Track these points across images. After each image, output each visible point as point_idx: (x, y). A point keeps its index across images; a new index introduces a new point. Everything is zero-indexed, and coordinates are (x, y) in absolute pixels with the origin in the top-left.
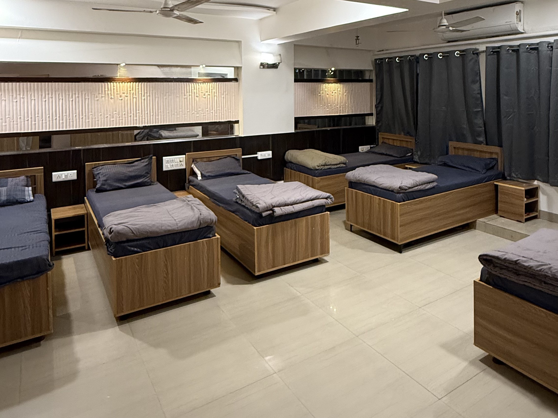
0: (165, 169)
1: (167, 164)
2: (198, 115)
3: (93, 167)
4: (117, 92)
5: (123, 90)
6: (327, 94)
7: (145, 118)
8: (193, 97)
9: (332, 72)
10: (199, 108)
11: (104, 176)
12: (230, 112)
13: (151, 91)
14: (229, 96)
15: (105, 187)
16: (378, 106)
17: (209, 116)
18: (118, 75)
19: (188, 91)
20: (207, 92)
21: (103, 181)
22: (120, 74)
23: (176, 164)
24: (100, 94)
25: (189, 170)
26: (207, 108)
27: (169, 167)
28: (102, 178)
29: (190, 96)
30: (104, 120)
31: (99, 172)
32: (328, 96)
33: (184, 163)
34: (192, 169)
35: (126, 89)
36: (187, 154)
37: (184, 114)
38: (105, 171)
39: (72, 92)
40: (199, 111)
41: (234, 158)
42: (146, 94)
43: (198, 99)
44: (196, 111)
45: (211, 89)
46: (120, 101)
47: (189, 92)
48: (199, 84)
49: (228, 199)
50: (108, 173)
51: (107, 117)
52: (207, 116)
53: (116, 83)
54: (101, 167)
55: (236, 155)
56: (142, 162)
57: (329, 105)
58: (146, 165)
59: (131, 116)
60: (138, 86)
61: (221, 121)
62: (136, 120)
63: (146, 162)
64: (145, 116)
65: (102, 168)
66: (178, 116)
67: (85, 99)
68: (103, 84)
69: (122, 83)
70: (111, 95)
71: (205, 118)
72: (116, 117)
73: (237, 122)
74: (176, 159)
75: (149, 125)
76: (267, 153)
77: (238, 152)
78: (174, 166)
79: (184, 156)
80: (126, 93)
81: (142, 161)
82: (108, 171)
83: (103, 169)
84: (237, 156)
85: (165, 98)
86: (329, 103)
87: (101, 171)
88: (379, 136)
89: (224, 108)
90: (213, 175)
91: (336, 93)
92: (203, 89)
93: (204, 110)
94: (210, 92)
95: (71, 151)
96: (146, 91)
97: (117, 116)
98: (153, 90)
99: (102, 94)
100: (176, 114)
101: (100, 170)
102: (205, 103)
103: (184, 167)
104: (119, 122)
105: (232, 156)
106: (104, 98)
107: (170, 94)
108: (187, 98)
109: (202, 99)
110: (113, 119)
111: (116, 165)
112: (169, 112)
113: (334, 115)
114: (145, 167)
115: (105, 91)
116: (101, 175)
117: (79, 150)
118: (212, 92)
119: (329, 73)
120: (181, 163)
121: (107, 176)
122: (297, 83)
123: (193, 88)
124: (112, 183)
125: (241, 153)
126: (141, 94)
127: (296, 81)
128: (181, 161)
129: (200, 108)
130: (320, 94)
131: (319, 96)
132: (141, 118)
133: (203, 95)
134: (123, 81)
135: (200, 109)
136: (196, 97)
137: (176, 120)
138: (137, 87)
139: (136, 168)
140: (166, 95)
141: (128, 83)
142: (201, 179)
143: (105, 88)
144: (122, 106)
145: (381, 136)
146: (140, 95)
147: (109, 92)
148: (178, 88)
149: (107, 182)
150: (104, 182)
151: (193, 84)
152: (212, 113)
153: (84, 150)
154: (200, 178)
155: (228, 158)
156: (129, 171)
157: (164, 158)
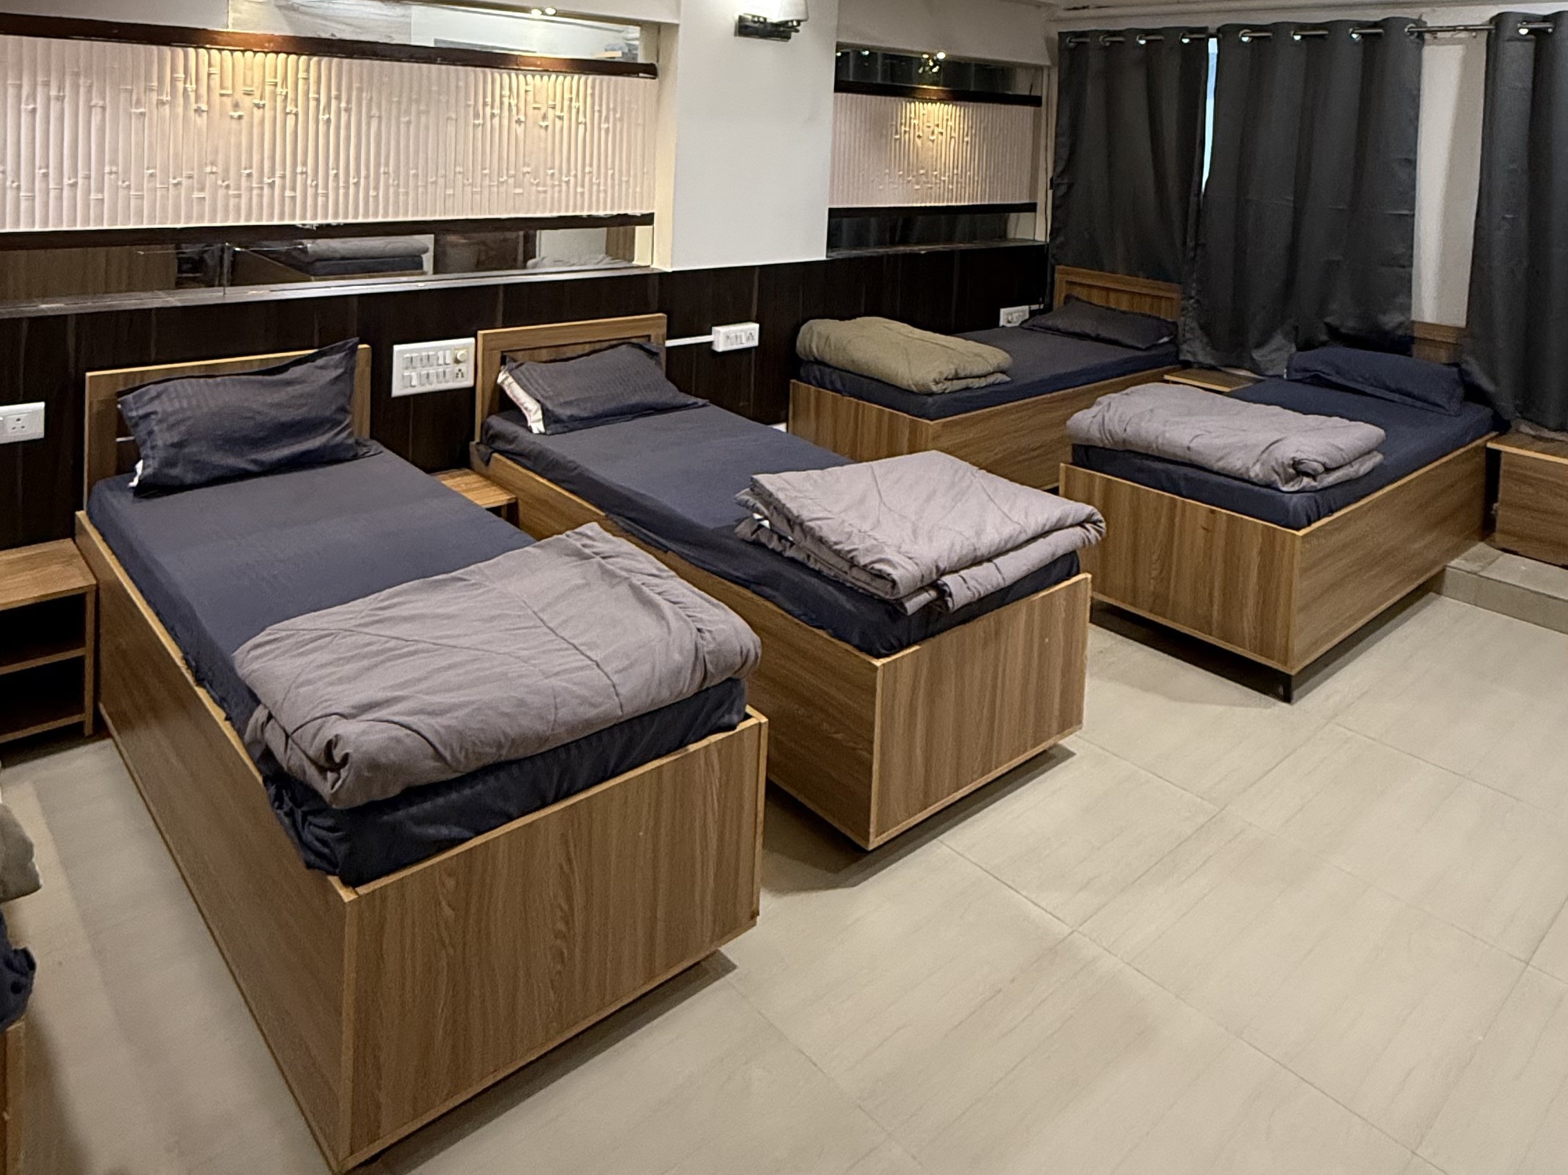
0: (398, 390)
1: (406, 373)
2: (519, 191)
3: (121, 389)
4: (222, 87)
5: (248, 82)
6: (919, 137)
7: (326, 195)
8: (505, 122)
9: (934, 66)
10: (524, 165)
11: (172, 427)
12: (627, 182)
13: (354, 94)
14: (625, 126)
15: (176, 472)
16: (1059, 181)
17: (556, 195)
18: (230, 21)
19: (489, 100)
20: (554, 107)
21: (167, 447)
22: (237, 15)
23: (441, 369)
24: (151, 90)
25: (488, 394)
26: (552, 168)
27: (414, 383)
28: (163, 438)
29: (496, 120)
30: (165, 198)
31: (148, 409)
32: (918, 141)
33: (468, 368)
34: (500, 392)
35: (257, 79)
36: (480, 333)
37: (472, 185)
38: (177, 405)
39: (34, 75)
40: (524, 174)
41: (641, 347)
42: (334, 103)
43: (520, 129)
44: (514, 176)
45: (567, 96)
46: (234, 124)
47: (492, 107)
48: (529, 77)
49: (711, 525)
50: (189, 413)
51: (177, 185)
52: (549, 195)
53: (220, 50)
54: (153, 390)
55: (649, 337)
56: (322, 368)
57: (922, 172)
58: (338, 378)
59: (272, 185)
60: (307, 70)
61: (594, 213)
62: (293, 198)
63: (336, 367)
64: (326, 187)
65: (158, 396)
66: (450, 192)
67: (90, 108)
68: (167, 50)
69: (243, 51)
70: (197, 99)
71: (545, 198)
72: (216, 188)
73: (647, 219)
74: (440, 354)
75: (341, 221)
76: (745, 331)
77: (652, 324)
78: (433, 378)
79: (472, 340)
80: (257, 93)
81: (320, 362)
82: (185, 404)
83: (164, 397)
84: (649, 340)
85: (404, 119)
86: (922, 168)
87: (155, 406)
88: (1056, 275)
89: (607, 169)
90: (584, 414)
91: (941, 133)
92: (541, 97)
93: (542, 173)
94: (562, 110)
95: (25, 325)
96: (334, 93)
97: (220, 182)
98: (360, 90)
99: (160, 90)
100: (441, 181)
101: (152, 399)
102: (546, 148)
103: (469, 383)
104: (226, 206)
105: (634, 340)
106: (167, 107)
107: (422, 107)
108: (484, 125)
109: (536, 130)
110: (202, 195)
111: (219, 379)
112: (416, 176)
113: (933, 204)
114: (336, 388)
115: (173, 80)
116: (160, 421)
117: (61, 319)
118: (570, 107)
119: (927, 68)
120: (458, 367)
121: (183, 428)
122: (839, 94)
123: (506, 92)
124: (204, 457)
125: (664, 330)
126: (318, 100)
127: (841, 86)
128: (457, 361)
129: (528, 165)
130: (898, 137)
131: (896, 140)
132: (310, 191)
133: (540, 117)
134: (247, 44)
135: (526, 169)
136: (514, 125)
137: (439, 205)
138: (301, 74)
139: (298, 389)
140: (408, 112)
141: (266, 53)
142: (543, 430)
143: (173, 70)
144: (239, 145)
145: (1062, 277)
146: (312, 104)
147: (191, 87)
148: (453, 88)
149: (186, 450)
150: (173, 451)
151: (505, 76)
152: (568, 182)
153: (80, 317)
154: (537, 425)
155: (624, 347)
156: (272, 405)
157: (397, 348)
